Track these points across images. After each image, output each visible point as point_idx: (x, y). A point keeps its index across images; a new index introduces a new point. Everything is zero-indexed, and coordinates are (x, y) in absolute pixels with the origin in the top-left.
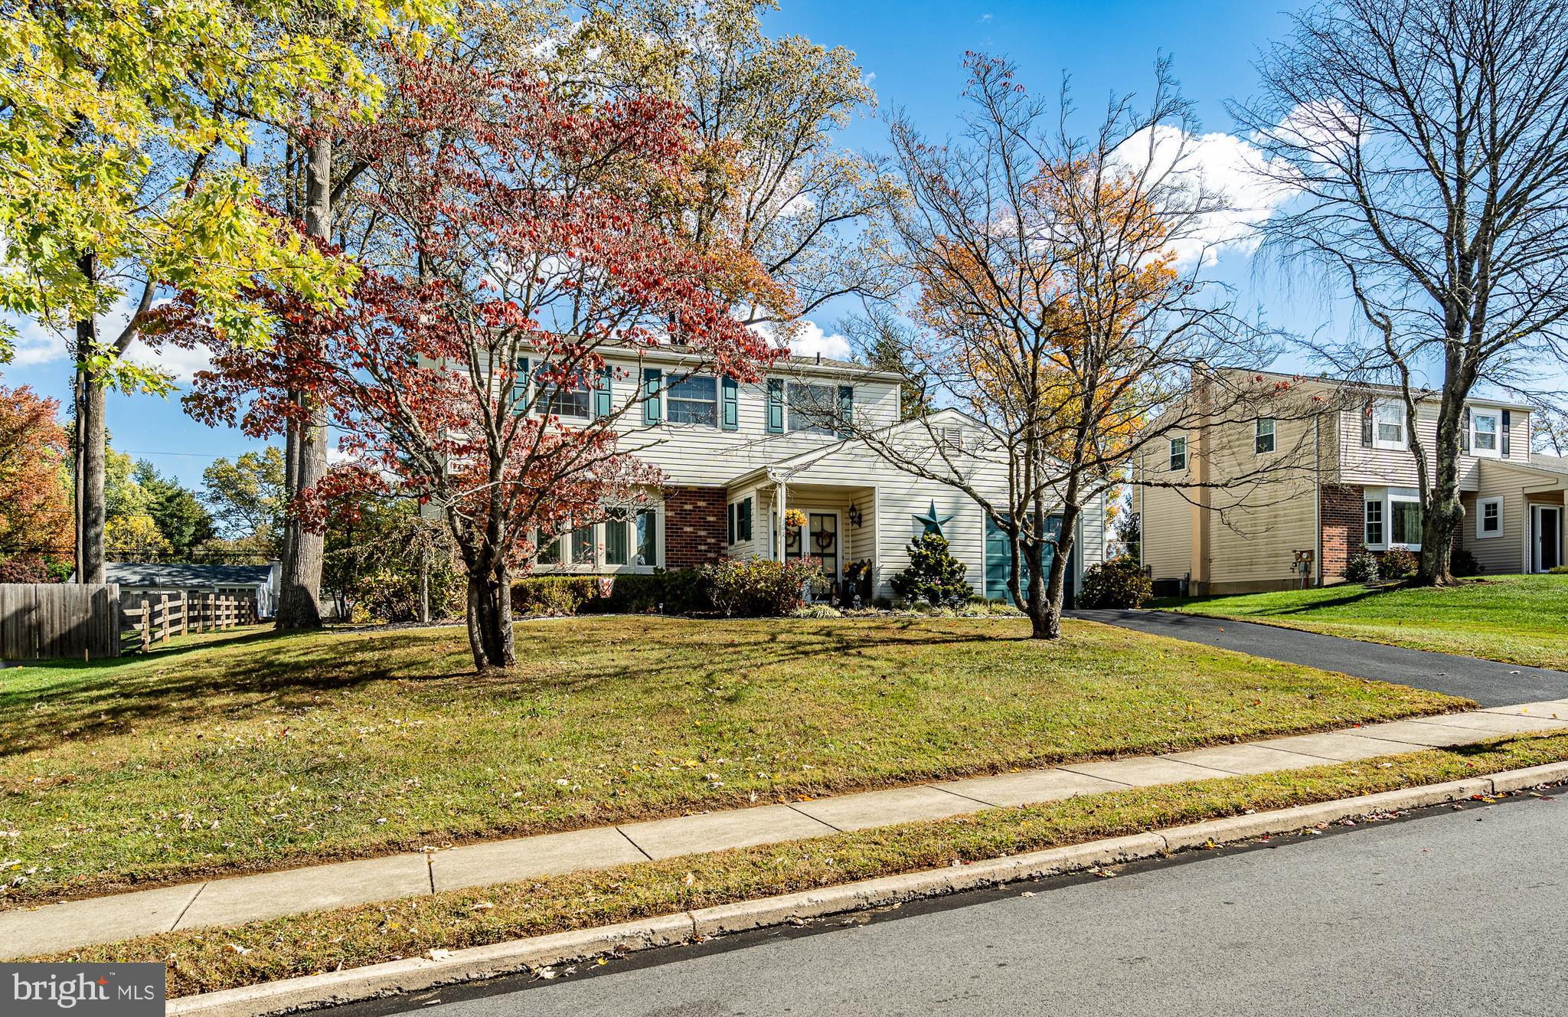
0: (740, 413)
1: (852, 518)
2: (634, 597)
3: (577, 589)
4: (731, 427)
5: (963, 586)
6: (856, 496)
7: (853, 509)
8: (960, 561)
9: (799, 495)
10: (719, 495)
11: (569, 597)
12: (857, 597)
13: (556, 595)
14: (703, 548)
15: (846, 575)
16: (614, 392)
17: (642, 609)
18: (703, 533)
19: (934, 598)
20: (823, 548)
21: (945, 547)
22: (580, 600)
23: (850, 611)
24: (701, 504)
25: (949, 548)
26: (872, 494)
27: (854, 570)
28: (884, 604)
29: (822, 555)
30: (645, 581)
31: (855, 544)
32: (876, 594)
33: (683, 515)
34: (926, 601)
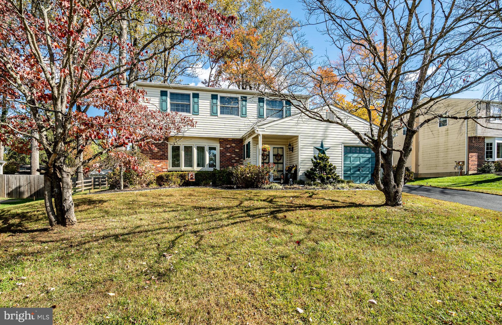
0: (247, 111)
1: (290, 148)
2: (204, 180)
3: (182, 177)
4: (244, 115)
5: (335, 175)
6: (291, 140)
7: (290, 145)
8: (334, 165)
9: (267, 139)
10: (240, 141)
11: (179, 180)
12: (291, 180)
13: (174, 179)
14: (234, 161)
15: (287, 171)
16: (200, 103)
17: (206, 185)
18: (234, 156)
19: (323, 181)
20: (278, 160)
21: (327, 159)
22: (183, 181)
23: (287, 186)
24: (233, 145)
25: (329, 160)
26: (298, 139)
27: (290, 169)
28: (301, 182)
29: (278, 163)
30: (208, 174)
31: (291, 158)
32: (298, 179)
33: (226, 149)
34: (319, 181)
